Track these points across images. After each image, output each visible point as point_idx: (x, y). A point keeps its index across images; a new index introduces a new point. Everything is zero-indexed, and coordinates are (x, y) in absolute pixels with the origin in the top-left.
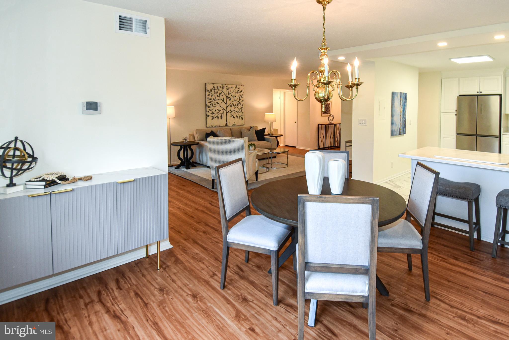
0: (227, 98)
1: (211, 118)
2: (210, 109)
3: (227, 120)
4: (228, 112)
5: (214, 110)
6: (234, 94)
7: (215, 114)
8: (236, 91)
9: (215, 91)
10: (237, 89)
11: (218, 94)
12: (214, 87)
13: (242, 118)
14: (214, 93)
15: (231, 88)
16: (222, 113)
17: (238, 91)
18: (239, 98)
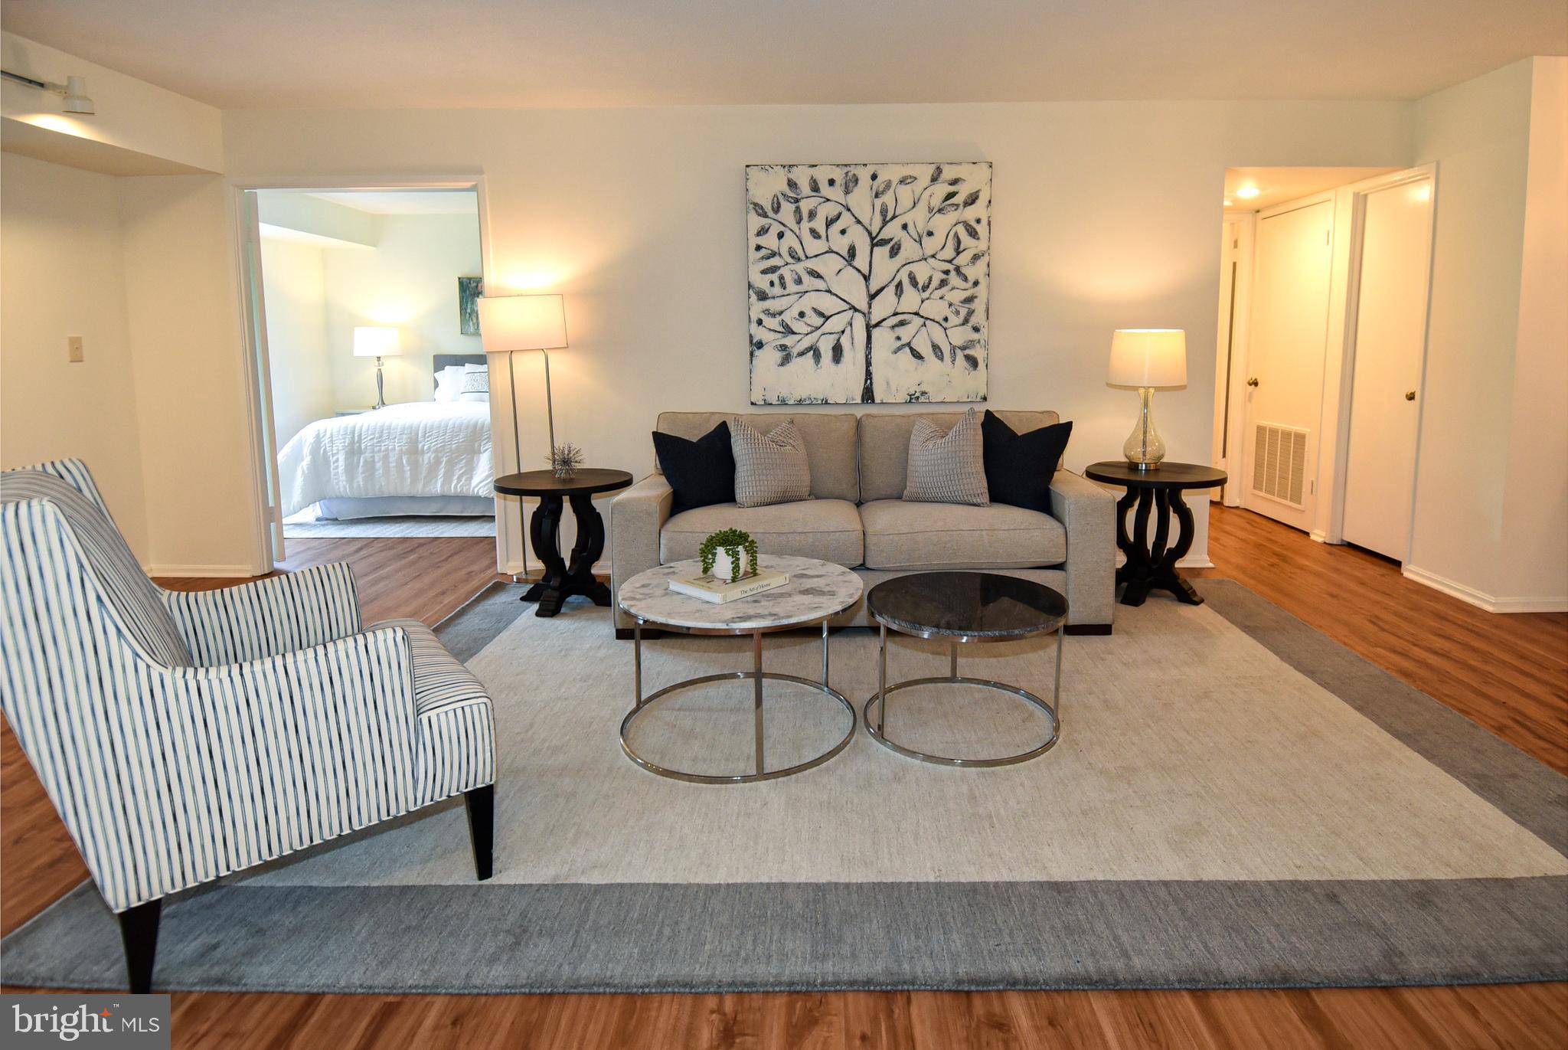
0: (876, 242)
1: (778, 356)
2: (768, 310)
3: (873, 369)
4: (877, 325)
5: (795, 312)
6: (918, 218)
7: (797, 337)
8: (936, 202)
9: (798, 210)
10: (942, 189)
11: (819, 224)
12: (792, 184)
13: (973, 362)
14: (790, 221)
15: (901, 182)
16: (843, 332)
17: (946, 197)
18: (954, 238)
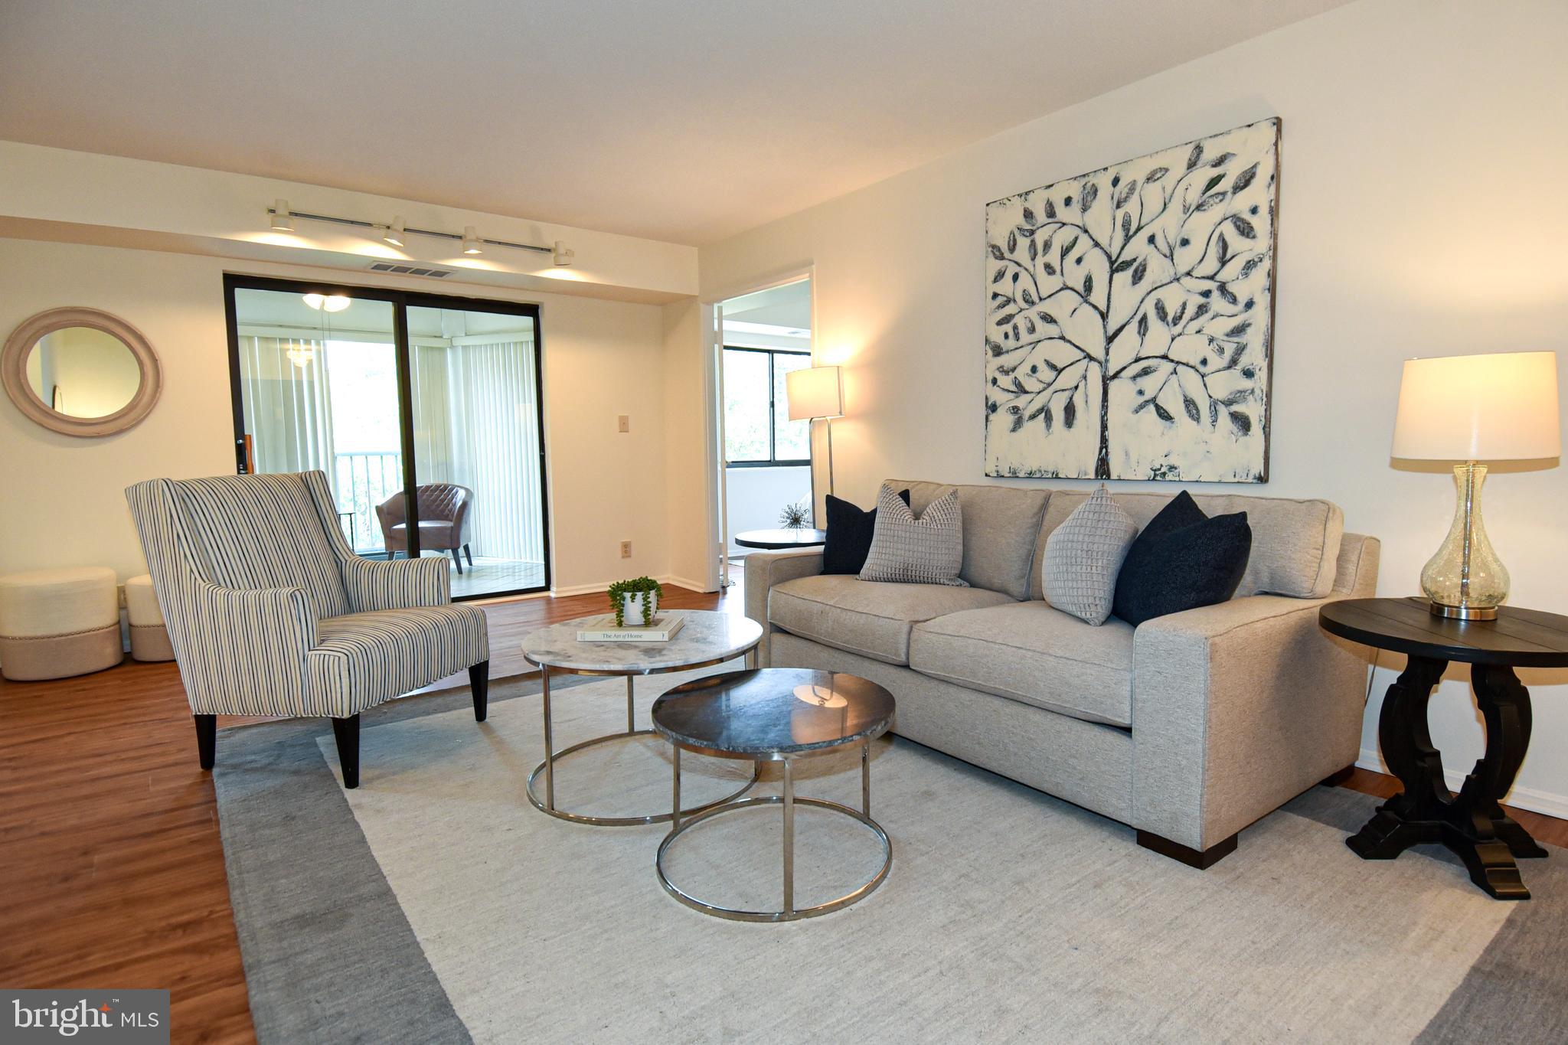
0: (1116, 266)
1: (1011, 419)
2: (1002, 367)
3: (1109, 434)
4: (1116, 376)
5: (1026, 368)
6: (1168, 226)
7: (1028, 397)
8: (1194, 197)
9: (1033, 243)
10: (1205, 174)
11: (1053, 257)
12: (1028, 215)
13: (1243, 423)
14: (1026, 261)
15: (1148, 179)
16: (1076, 388)
17: (1207, 187)
18: (1217, 242)
